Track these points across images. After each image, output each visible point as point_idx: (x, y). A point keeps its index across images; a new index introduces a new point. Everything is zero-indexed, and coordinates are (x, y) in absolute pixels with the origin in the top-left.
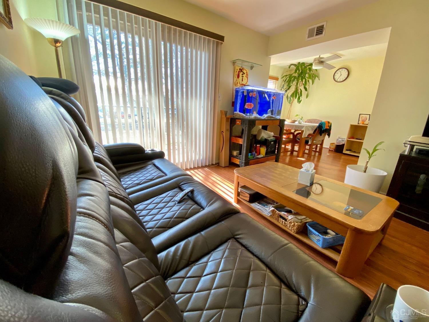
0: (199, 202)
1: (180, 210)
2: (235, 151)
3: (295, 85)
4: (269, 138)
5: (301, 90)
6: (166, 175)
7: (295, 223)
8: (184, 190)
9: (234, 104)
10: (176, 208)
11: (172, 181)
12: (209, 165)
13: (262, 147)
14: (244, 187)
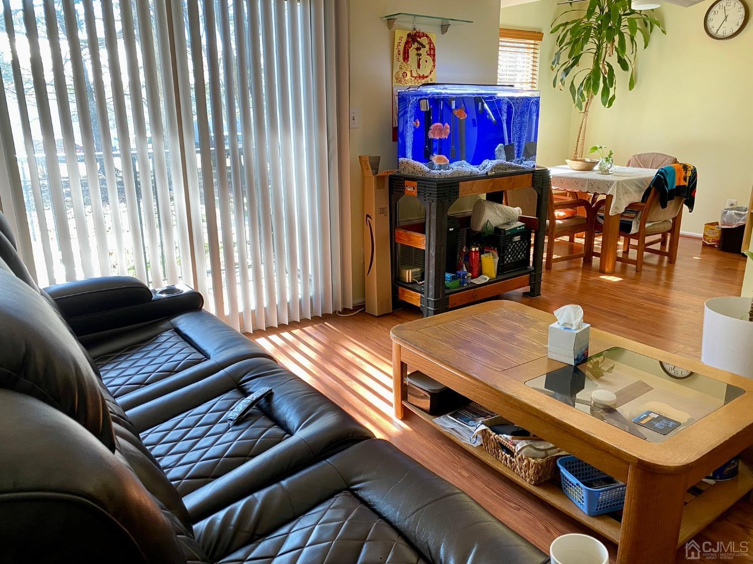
0: (284, 419)
1: (239, 440)
2: (409, 269)
3: (594, 51)
4: (508, 224)
5: (609, 65)
6: (207, 357)
7: (530, 459)
8: (251, 393)
9: (397, 135)
10: (229, 436)
11: (222, 372)
12: (334, 312)
13: (487, 252)
14: (417, 375)
